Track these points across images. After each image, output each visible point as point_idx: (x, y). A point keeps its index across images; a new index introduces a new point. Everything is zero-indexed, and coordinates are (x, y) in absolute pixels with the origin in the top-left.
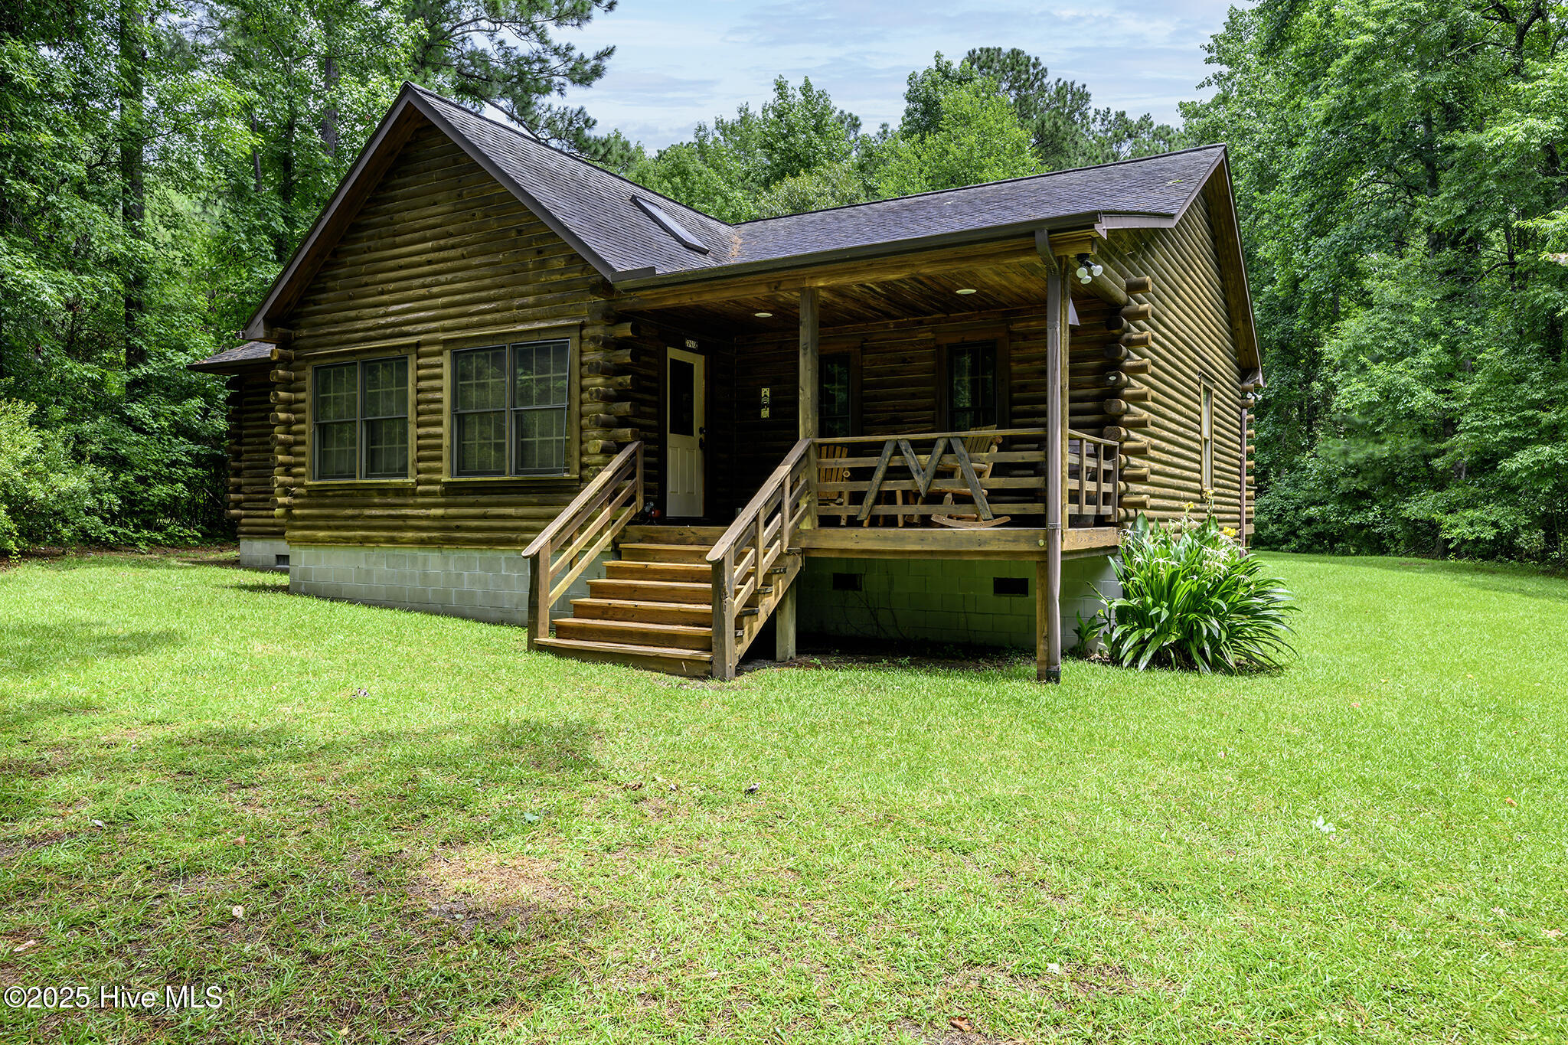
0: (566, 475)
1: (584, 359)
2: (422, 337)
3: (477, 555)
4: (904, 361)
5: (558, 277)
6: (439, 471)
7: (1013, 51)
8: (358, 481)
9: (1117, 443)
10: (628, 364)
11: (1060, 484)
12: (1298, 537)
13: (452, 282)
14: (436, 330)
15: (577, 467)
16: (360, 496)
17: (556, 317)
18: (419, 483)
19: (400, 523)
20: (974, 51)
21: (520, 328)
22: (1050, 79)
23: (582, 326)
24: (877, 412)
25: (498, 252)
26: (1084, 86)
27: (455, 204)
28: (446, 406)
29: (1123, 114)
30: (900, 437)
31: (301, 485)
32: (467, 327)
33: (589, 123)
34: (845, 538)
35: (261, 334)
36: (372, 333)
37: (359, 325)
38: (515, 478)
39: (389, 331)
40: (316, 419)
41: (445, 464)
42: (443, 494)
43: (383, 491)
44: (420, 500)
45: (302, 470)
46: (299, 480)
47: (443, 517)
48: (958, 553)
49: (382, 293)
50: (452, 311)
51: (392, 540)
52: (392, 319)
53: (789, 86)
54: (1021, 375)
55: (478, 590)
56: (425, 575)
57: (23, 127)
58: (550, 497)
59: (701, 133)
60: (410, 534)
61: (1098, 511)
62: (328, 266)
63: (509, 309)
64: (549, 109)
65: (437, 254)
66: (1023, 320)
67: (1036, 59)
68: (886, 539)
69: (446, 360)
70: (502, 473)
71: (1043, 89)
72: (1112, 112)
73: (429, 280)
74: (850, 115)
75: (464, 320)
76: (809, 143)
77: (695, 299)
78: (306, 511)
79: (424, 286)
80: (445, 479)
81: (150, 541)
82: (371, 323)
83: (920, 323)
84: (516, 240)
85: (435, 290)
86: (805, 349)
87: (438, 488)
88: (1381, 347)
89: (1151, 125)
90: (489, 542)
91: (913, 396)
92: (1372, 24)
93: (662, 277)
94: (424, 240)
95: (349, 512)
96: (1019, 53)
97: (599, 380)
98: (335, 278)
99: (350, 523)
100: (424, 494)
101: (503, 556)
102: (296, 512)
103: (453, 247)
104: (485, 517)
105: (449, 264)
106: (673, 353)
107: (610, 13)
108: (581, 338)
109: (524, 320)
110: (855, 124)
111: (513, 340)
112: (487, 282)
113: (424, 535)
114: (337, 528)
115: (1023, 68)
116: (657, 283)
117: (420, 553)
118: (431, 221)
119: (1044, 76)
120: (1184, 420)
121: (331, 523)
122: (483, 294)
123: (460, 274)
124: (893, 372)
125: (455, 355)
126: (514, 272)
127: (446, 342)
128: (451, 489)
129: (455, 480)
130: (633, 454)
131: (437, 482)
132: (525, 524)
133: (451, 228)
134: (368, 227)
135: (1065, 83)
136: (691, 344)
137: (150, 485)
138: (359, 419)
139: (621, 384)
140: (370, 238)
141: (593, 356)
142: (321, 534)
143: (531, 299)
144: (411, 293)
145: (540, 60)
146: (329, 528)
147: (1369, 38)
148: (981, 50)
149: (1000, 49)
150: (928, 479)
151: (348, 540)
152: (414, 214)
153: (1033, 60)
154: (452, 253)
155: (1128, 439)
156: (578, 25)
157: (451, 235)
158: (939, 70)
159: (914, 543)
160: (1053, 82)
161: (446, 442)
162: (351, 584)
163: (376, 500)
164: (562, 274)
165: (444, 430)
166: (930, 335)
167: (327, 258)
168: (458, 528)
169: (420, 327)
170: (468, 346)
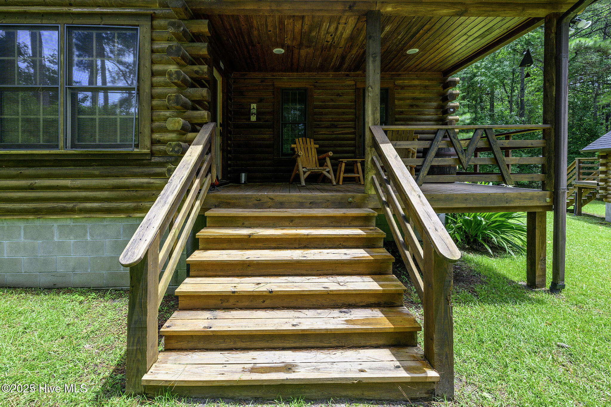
0: (136, 150)
1: (156, 47)
3: (22, 224)
4: (338, 95)
10: (204, 56)
15: (148, 143)
17: (121, 6)
21: (77, 10)
23: (153, 18)
24: (322, 121)
38: (71, 152)
54: (400, 106)
55: (23, 257)
58: (115, 170)
66: (401, 80)
70: (57, 147)
83: (347, 75)
90: (37, 212)
91: (344, 113)
97: (173, 68)
101: (55, 225)
104: (31, 188)
108: (152, 28)
109: (81, 5)
124: (332, 100)
132: (83, 194)
136: (222, 65)
139: (197, 72)
141: (167, 45)
150: (469, 157)
166: (353, 83)
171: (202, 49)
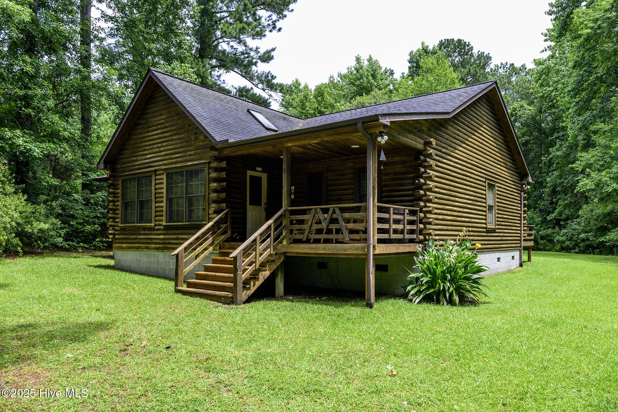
0: (200, 222)
1: (210, 176)
2: (157, 168)
4: (343, 175)
5: (202, 143)
6: (162, 220)
7: (458, 40)
8: (136, 225)
9: (418, 209)
10: (224, 178)
11: (373, 226)
12: (579, 247)
13: (167, 146)
14: (161, 165)
15: (207, 219)
16: (136, 231)
17: (201, 159)
18: (155, 225)
19: (150, 241)
20: (442, 41)
21: (189, 164)
22: (475, 51)
23: (209, 163)
24: (333, 196)
25: (182, 134)
26: (489, 54)
27: (168, 115)
28: (164, 195)
29: (513, 65)
30: (317, 207)
31: (118, 226)
32: (172, 164)
33: (273, 77)
34: (298, 248)
35: (102, 167)
36: (141, 166)
37: (137, 163)
38: (187, 223)
39: (146, 165)
40: (122, 200)
41: (164, 218)
42: (164, 230)
43: (144, 228)
44: (156, 232)
45: (118, 220)
46: (117, 224)
47: (163, 239)
48: (338, 254)
49: (144, 150)
50: (167, 157)
51: (147, 248)
52: (147, 161)
53: (362, 58)
54: (385, 180)
56: (158, 262)
57: (30, 89)
59: (332, 79)
60: (153, 246)
61: (404, 237)
62: (127, 140)
63: (186, 156)
64: (257, 72)
65: (162, 135)
67: (469, 43)
68: (312, 248)
69: (164, 177)
70: (183, 222)
71: (472, 55)
72: (508, 64)
73: (160, 145)
74: (390, 69)
75: (171, 161)
76: (369, 82)
77: (247, 152)
78: (120, 236)
79: (158, 148)
80: (164, 224)
81: (83, 247)
82: (140, 162)
83: (348, 159)
84: (188, 129)
85: (162, 149)
86: (285, 171)
87: (162, 227)
88: (598, 164)
89: (525, 69)
91: (346, 189)
92: (591, 25)
93: (232, 143)
94: (158, 129)
95: (134, 237)
96: (461, 40)
97: (215, 184)
98: (129, 145)
99: (134, 241)
100: (158, 230)
102: (116, 237)
103: (167, 132)
105: (166, 139)
106: (250, 173)
107: (279, 32)
108: (209, 167)
109: (190, 161)
110: (392, 73)
111: (186, 169)
112: (178, 145)
113: (158, 246)
114: (130, 243)
115: (462, 47)
116: (229, 145)
117: (157, 253)
118: (161, 122)
119: (472, 50)
120: (472, 198)
121: (128, 241)
122: (177, 150)
123: (169, 143)
124: (339, 180)
125: (167, 175)
126: (187, 142)
127: (164, 169)
128: (167, 228)
129: (167, 224)
130: (226, 214)
131: (161, 225)
133: (166, 125)
134: (140, 124)
135: (481, 53)
136: (259, 169)
137: (85, 226)
138: (136, 200)
139: (222, 186)
140: (141, 129)
141: (213, 175)
142: (124, 245)
143: (193, 152)
144: (153, 150)
145: (247, 53)
146: (126, 243)
147: (589, 31)
148: (445, 40)
149: (453, 39)
150: (327, 224)
151: (133, 248)
152: (155, 119)
153: (467, 43)
154: (167, 134)
155: (426, 206)
156: (260, 39)
157: (167, 127)
158: (423, 49)
159: (322, 250)
160: (476, 52)
161: (164, 209)
162: (134, 265)
163: (142, 232)
164: (203, 142)
165: (164, 204)
166: (352, 164)
167: (126, 137)
168: (169, 243)
169: (156, 164)
170: (172, 171)
171: (224, 175)
